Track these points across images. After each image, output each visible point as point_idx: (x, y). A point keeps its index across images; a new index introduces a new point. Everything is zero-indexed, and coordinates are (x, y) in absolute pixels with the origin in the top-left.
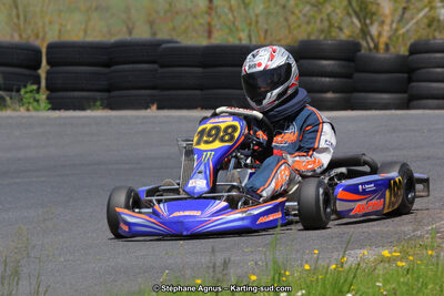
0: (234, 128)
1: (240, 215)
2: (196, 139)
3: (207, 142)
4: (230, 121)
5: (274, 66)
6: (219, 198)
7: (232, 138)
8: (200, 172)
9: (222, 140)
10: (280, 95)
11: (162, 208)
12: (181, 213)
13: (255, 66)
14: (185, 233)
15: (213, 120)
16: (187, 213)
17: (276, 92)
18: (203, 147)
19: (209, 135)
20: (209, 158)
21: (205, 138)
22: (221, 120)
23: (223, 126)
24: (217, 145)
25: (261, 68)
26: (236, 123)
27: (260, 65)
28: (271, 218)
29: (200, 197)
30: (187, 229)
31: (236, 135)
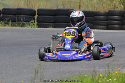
0: (75, 32)
1: (80, 56)
2: (64, 35)
3: (68, 36)
4: (73, 30)
5: (79, 16)
6: (74, 51)
7: (75, 35)
8: (68, 44)
9: (72, 35)
10: (80, 24)
11: (58, 53)
12: (64, 54)
13: (74, 16)
14: (66, 60)
15: (68, 30)
16: (66, 54)
17: (79, 23)
18: (67, 37)
19: (68, 34)
20: (70, 40)
21: (67, 35)
22: (71, 30)
23: (71, 32)
24: (71, 36)
25: (76, 16)
26: (75, 31)
27: (75, 15)
28: (88, 56)
29: (69, 50)
30: (66, 59)
31: (76, 34)
